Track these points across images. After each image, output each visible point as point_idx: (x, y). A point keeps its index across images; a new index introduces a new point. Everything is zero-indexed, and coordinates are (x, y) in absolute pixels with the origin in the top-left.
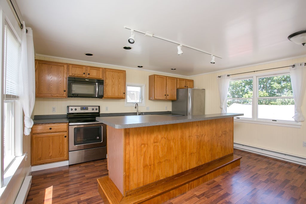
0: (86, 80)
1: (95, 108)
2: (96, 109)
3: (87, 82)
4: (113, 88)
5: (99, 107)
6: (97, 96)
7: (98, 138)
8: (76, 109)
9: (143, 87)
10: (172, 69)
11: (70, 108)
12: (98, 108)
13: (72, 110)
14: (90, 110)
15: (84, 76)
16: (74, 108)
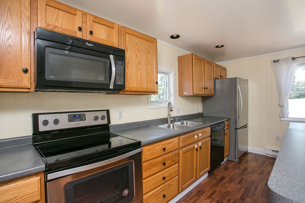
0: (87, 44)
1: (99, 115)
2: (103, 117)
3: (89, 49)
4: (139, 72)
5: (108, 111)
6: (111, 87)
7: (126, 192)
8: (56, 122)
9: (172, 76)
10: (217, 47)
11: (41, 118)
12: (105, 113)
13: (46, 123)
14: (89, 121)
15: (79, 35)
16: (51, 118)
